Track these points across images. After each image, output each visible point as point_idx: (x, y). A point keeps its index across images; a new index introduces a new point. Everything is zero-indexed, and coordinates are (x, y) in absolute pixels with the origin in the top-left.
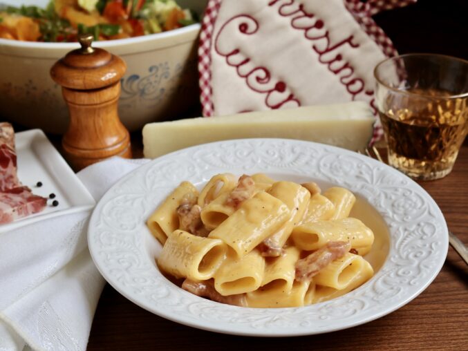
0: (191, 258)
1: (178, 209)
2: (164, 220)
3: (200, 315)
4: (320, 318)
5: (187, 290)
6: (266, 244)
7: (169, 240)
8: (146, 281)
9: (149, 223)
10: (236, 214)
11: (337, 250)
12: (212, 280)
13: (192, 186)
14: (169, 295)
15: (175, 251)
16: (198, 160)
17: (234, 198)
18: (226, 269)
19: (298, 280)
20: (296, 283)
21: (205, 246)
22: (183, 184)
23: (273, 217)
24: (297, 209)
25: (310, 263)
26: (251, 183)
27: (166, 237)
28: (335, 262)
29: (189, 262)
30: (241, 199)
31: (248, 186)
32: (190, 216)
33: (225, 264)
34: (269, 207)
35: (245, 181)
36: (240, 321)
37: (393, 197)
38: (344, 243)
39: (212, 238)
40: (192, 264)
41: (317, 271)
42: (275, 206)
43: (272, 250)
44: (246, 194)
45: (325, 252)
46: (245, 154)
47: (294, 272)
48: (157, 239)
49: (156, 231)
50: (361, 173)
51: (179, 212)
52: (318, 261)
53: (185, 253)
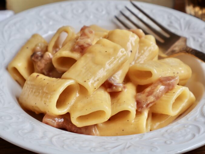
0: (49, 97)
1: (32, 56)
2: (21, 66)
3: (63, 147)
4: (165, 142)
5: (47, 123)
6: (110, 81)
7: (28, 82)
8: (12, 118)
9: (10, 68)
10: (83, 58)
11: (169, 83)
12: (68, 114)
13: (41, 37)
14: (33, 130)
15: (34, 91)
16: (44, 17)
17: (80, 45)
18: (80, 105)
19: (139, 110)
20: (138, 113)
21: (60, 86)
22: (34, 36)
23: (115, 59)
24: (131, 51)
25: (148, 96)
26: (91, 32)
27: (24, 80)
28: (168, 94)
29: (47, 100)
30: (86, 45)
31: (90, 35)
32: (43, 61)
33: (78, 100)
34: (111, 51)
35: (86, 31)
36: (98, 150)
37: (200, 40)
38: (173, 78)
39: (66, 79)
40: (50, 102)
41: (154, 102)
42: (116, 50)
43: (116, 86)
44: (89, 41)
45: (159, 86)
46: (80, 11)
47: (136, 103)
48: (17, 81)
49: (15, 75)
50: (171, 22)
51: (33, 58)
52: (155, 93)
53: (43, 93)
